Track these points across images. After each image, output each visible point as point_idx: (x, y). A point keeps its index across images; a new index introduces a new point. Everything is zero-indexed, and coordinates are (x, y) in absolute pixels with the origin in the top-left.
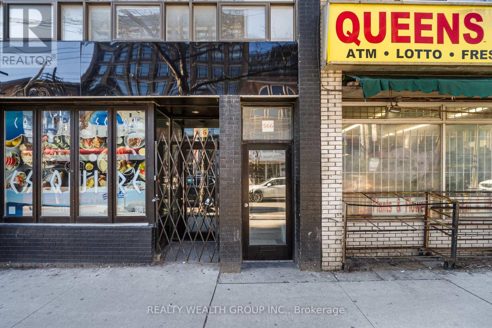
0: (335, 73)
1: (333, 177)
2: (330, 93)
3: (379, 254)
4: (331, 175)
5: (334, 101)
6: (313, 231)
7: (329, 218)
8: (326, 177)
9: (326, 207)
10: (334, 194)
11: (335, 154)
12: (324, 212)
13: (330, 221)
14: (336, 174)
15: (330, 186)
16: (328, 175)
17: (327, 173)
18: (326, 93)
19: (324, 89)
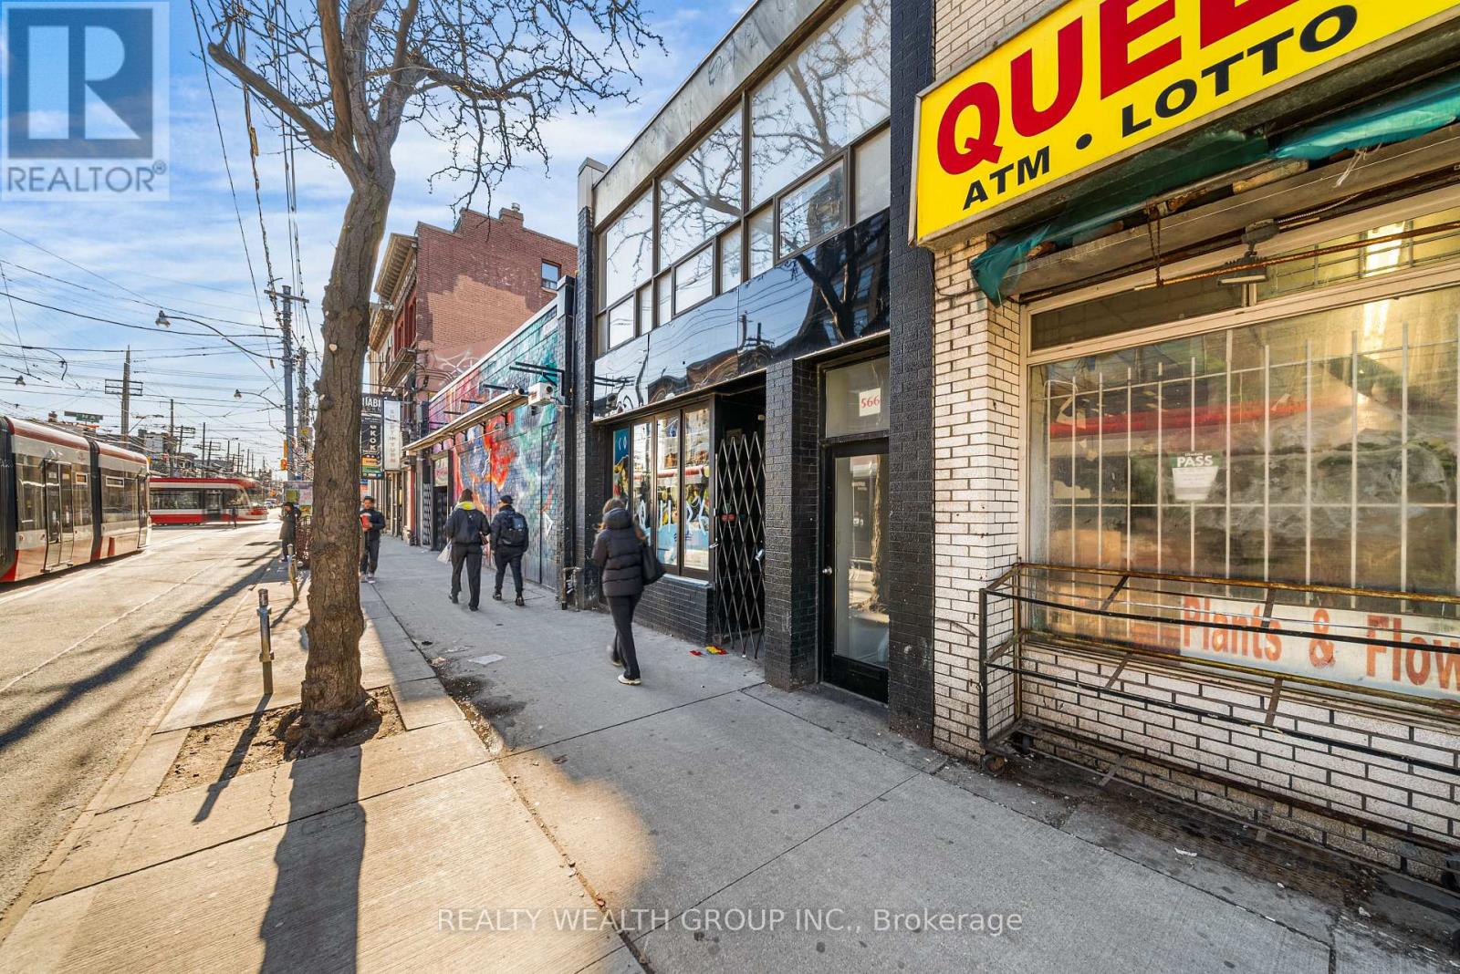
0: (968, 246)
1: (963, 518)
2: (958, 302)
3: (1205, 798)
4: (958, 513)
5: (966, 320)
6: (914, 644)
7: (952, 622)
8: (946, 517)
9: (945, 592)
10: (966, 562)
11: (969, 457)
12: (940, 603)
13: (954, 628)
14: (969, 511)
15: (956, 540)
16: (951, 513)
17: (948, 507)
18: (946, 305)
19: (940, 297)
